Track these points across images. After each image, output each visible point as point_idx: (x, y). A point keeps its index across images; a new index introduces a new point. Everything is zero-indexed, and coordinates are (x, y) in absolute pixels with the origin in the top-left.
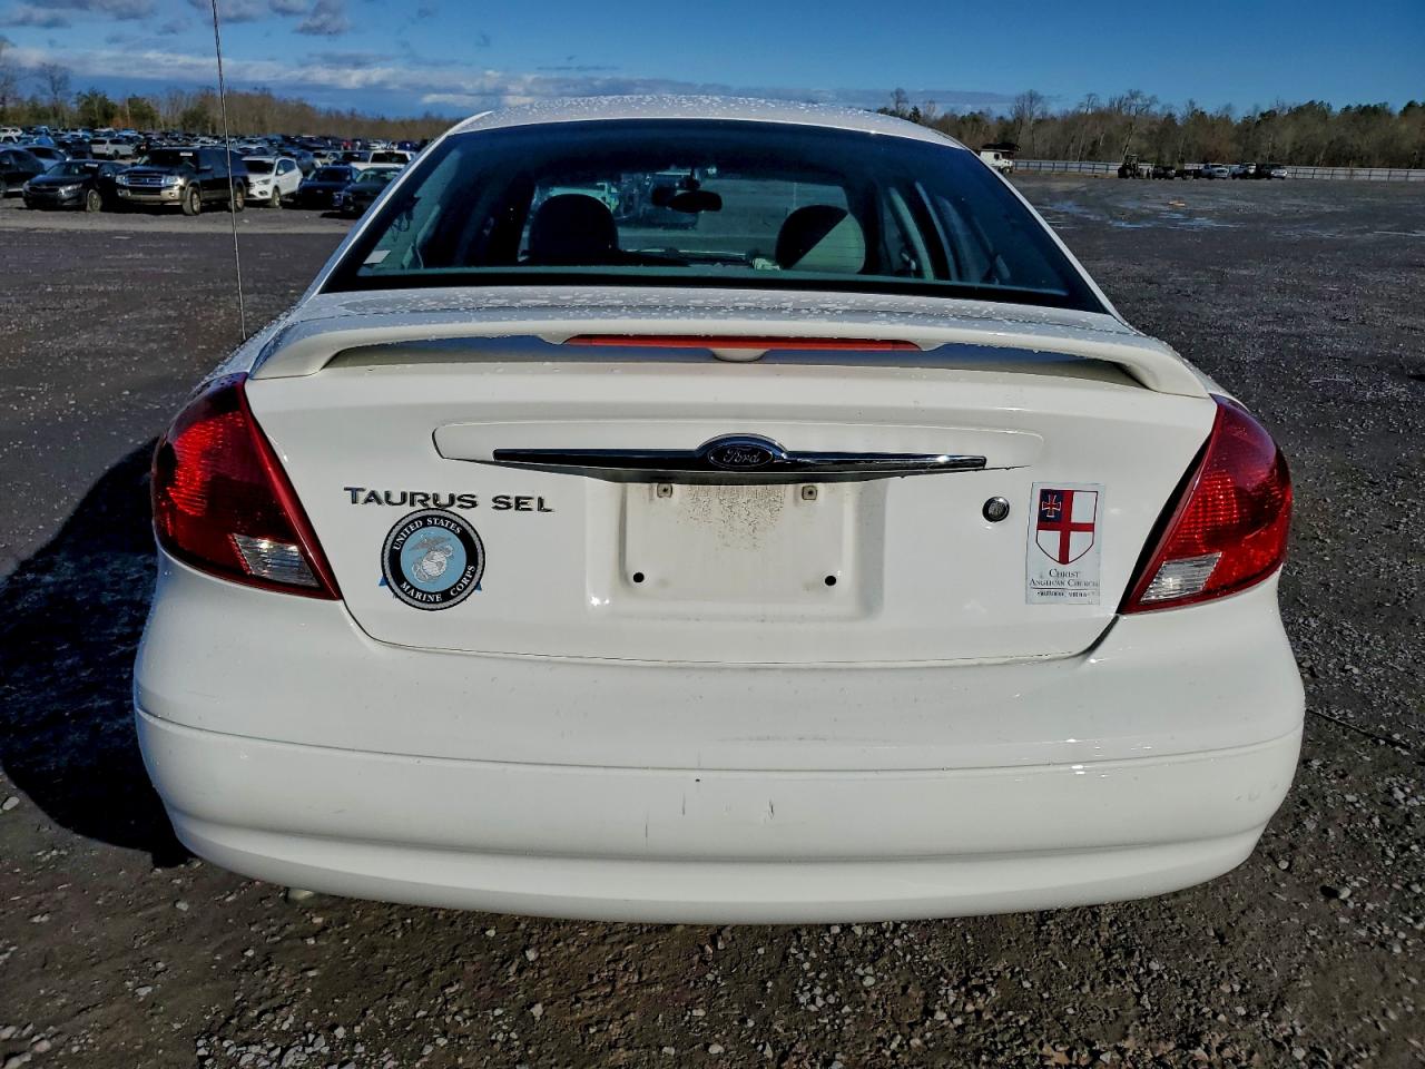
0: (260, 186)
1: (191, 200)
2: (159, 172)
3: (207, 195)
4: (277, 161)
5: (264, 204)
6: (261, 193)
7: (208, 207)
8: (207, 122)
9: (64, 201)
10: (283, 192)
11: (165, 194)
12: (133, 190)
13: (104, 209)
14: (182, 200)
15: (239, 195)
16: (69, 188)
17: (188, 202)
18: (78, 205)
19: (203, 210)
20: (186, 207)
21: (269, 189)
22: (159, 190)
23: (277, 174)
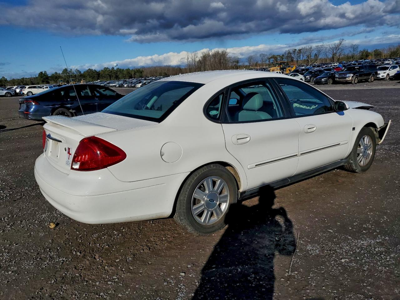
0: (382, 74)
1: (355, 80)
2: (346, 73)
3: (360, 78)
4: (390, 66)
5: (382, 79)
6: (382, 76)
7: (360, 82)
8: (398, 54)
9: (323, 82)
10: (390, 75)
11: (347, 79)
12: (339, 78)
13: (332, 84)
14: (352, 80)
15: (373, 77)
16: (325, 79)
17: (354, 81)
18: (326, 83)
19: (358, 82)
20: (353, 82)
21: (385, 75)
22: (346, 78)
23: (389, 70)
